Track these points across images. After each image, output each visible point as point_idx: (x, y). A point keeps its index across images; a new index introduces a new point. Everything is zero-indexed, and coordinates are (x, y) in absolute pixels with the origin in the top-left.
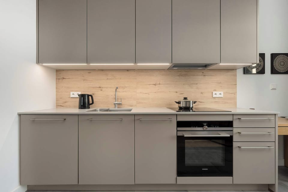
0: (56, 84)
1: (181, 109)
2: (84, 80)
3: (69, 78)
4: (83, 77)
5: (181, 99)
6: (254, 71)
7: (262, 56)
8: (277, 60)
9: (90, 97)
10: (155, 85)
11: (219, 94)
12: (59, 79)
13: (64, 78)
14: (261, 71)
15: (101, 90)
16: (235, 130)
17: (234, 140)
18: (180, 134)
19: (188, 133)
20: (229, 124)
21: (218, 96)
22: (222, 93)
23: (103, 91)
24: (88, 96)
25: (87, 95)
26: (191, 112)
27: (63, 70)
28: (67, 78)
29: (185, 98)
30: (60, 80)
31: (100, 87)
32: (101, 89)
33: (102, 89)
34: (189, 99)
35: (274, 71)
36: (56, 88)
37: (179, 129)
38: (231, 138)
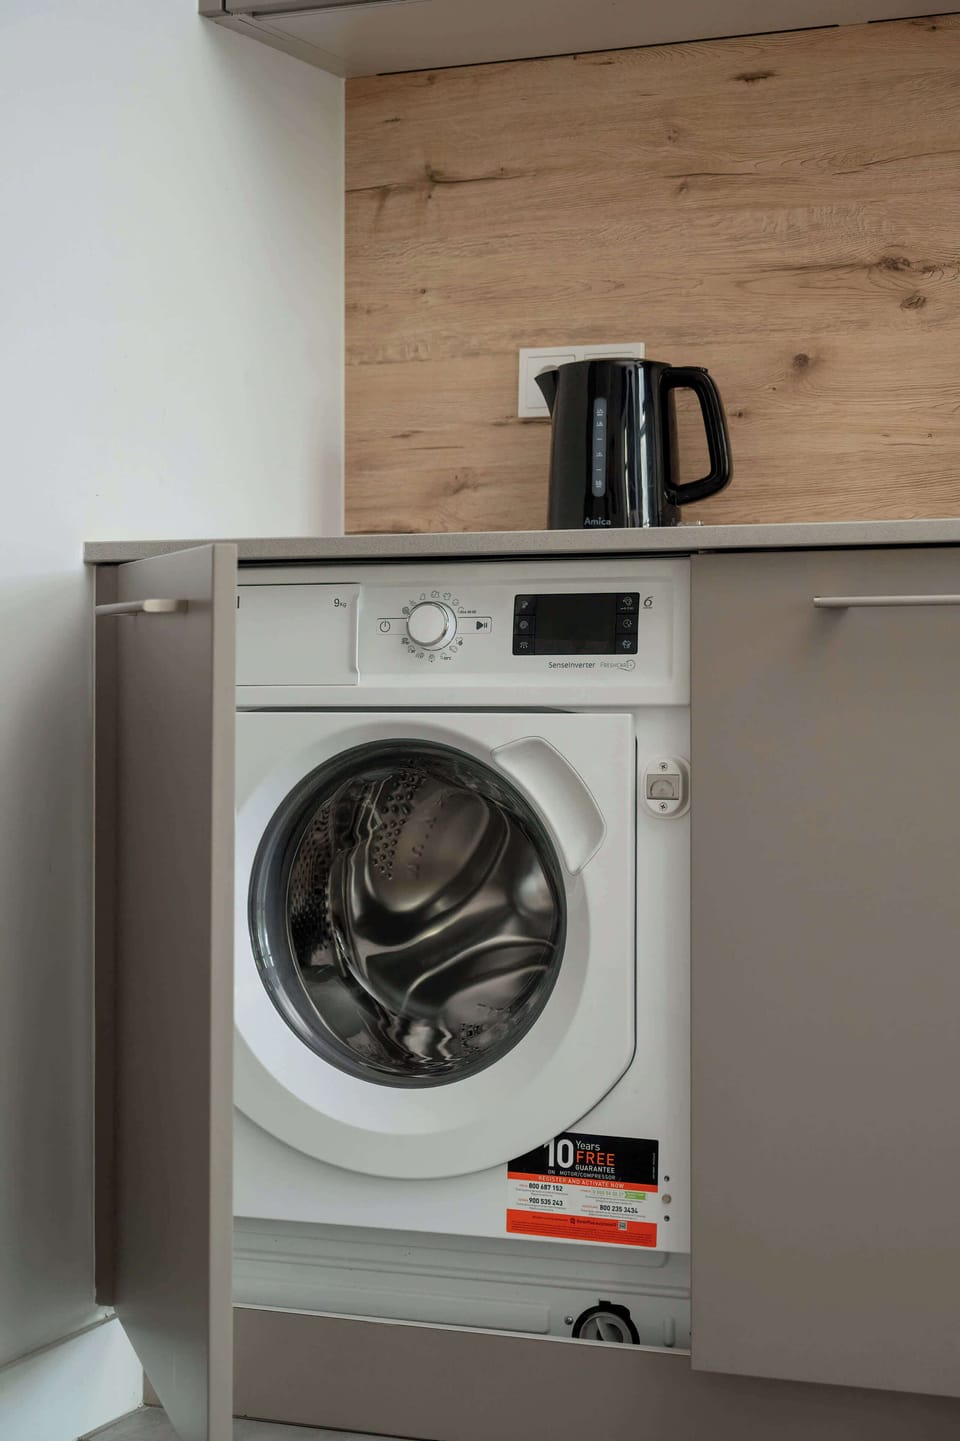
0: (352, 254)
2: (686, 181)
3: (500, 175)
4: (675, 135)
9: (686, 402)
12: (384, 192)
13: (435, 179)
15: (915, 302)
23: (929, 310)
24: (668, 378)
25: (648, 365)
27: (431, 73)
28: (478, 173)
30: (392, 202)
31: (892, 265)
32: (905, 282)
33: (926, 284)
36: (351, 309)
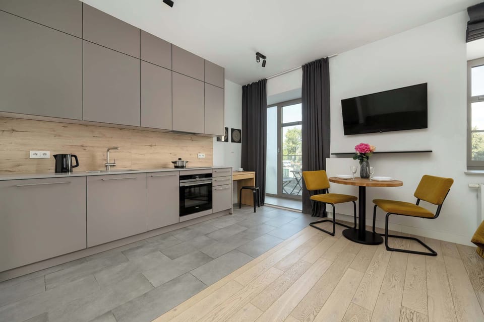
1: (176, 167)
2: (56, 135)
4: (54, 131)
5: (176, 159)
6: (223, 140)
7: (227, 129)
8: (235, 133)
10: (151, 146)
11: (202, 155)
12: (3, 131)
13: (13, 130)
14: (226, 140)
15: (85, 150)
16: (214, 179)
17: (213, 185)
18: (182, 185)
19: (187, 183)
20: (210, 175)
21: (202, 157)
22: (204, 154)
24: (71, 156)
26: (185, 169)
27: (13, 119)
28: (22, 131)
29: (180, 159)
30: (5, 132)
31: (82, 146)
33: (86, 148)
34: (183, 160)
35: (233, 141)
37: (181, 181)
38: (211, 184)
